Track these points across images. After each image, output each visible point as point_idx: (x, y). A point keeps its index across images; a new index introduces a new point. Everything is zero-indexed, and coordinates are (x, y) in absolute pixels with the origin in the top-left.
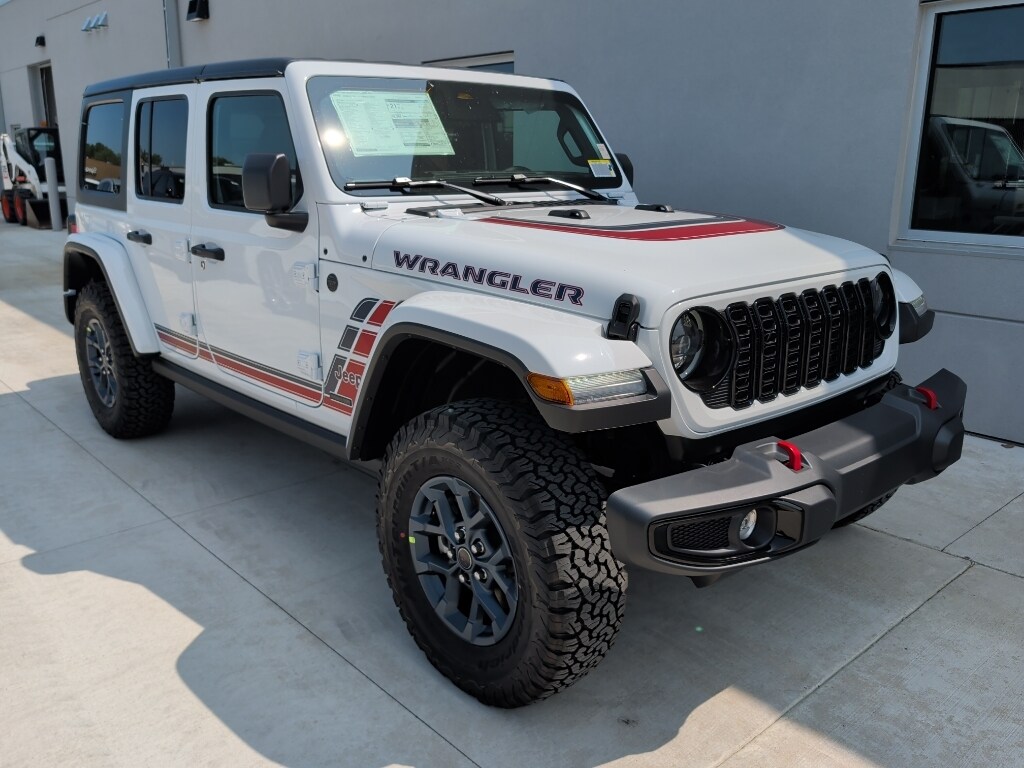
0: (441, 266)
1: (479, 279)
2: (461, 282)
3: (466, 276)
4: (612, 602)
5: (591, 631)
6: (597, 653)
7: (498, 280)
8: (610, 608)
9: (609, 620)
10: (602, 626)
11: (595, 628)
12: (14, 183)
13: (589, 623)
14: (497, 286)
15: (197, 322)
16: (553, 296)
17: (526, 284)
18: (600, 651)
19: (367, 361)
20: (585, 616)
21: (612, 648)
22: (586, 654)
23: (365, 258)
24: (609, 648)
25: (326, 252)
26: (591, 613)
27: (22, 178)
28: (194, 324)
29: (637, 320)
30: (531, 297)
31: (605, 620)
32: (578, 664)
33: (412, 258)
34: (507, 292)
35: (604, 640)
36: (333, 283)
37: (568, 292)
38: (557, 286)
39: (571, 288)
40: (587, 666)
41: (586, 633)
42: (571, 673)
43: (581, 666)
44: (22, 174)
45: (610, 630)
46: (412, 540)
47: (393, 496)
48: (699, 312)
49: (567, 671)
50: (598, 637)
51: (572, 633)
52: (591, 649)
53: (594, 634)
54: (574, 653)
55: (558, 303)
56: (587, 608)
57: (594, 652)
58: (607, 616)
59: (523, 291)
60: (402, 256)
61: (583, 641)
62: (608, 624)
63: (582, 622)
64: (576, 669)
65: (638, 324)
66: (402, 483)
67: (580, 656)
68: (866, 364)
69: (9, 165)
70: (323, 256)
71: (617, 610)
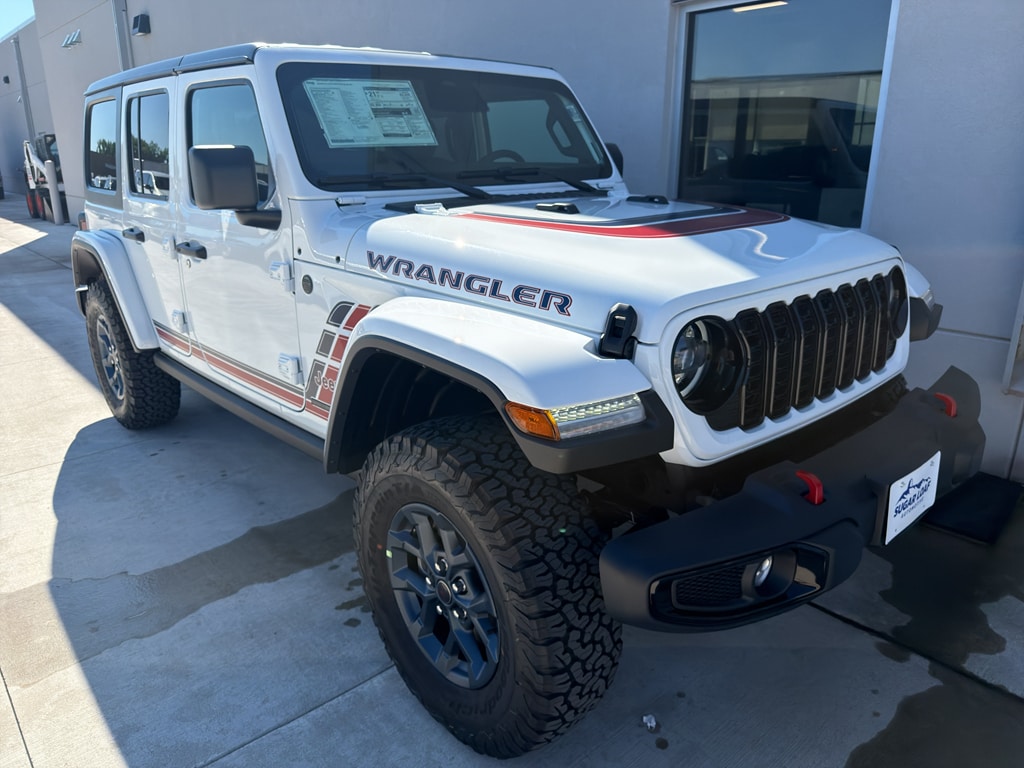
0: (416, 268)
1: (456, 285)
2: (437, 287)
3: (442, 280)
4: (604, 626)
5: (584, 662)
6: (593, 695)
7: (476, 285)
8: (604, 633)
9: (604, 647)
10: (596, 655)
11: (588, 658)
12: (37, 183)
13: (580, 652)
14: (475, 291)
15: (188, 320)
16: (538, 305)
17: (506, 290)
18: (597, 692)
19: (340, 366)
20: (573, 645)
21: (610, 688)
22: (581, 696)
23: (338, 259)
24: (607, 687)
25: (300, 251)
26: (580, 640)
27: (42, 179)
28: (185, 322)
29: (634, 334)
30: (513, 305)
31: (599, 647)
32: (573, 711)
33: (385, 259)
34: (486, 299)
35: (601, 676)
36: (308, 284)
37: (555, 300)
38: (541, 292)
39: (557, 295)
40: (583, 712)
41: (577, 665)
42: (564, 722)
43: (576, 713)
44: (42, 175)
45: (605, 660)
46: (389, 554)
47: (372, 507)
48: (705, 323)
49: (560, 720)
50: (594, 670)
51: (561, 666)
52: (586, 690)
53: (589, 667)
54: (566, 695)
55: (542, 313)
56: (575, 635)
57: (590, 692)
58: (601, 642)
59: (504, 298)
60: (375, 257)
61: (575, 675)
62: (604, 653)
63: (571, 652)
64: (570, 716)
65: (635, 338)
66: (382, 498)
67: (573, 699)
68: (879, 367)
69: (32, 167)
70: (297, 256)
71: (612, 634)
